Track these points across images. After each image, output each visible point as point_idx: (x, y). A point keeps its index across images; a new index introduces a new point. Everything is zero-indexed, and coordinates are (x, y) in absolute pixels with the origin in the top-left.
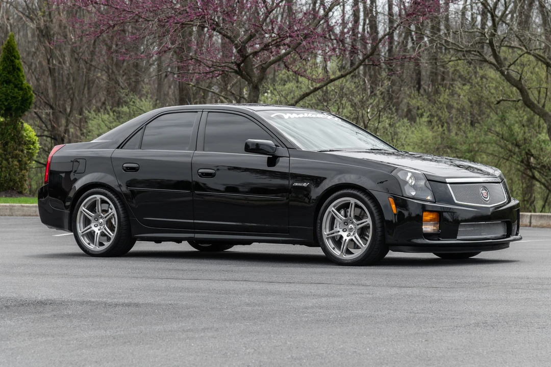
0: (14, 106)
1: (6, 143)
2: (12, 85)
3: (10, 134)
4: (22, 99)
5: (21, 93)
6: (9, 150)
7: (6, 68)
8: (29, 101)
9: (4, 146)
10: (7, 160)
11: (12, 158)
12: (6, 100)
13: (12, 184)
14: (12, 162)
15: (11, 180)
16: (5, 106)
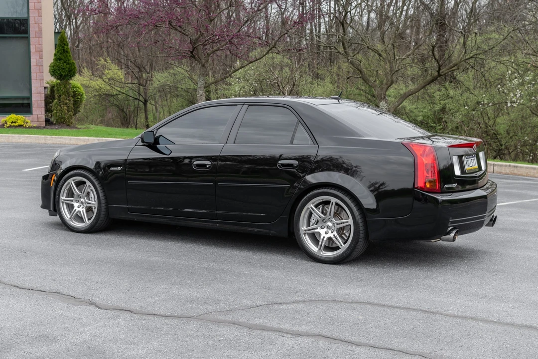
0: (64, 74)
1: (60, 96)
2: (62, 61)
3: (62, 90)
4: (69, 70)
5: (68, 66)
6: (61, 100)
7: (59, 51)
8: (73, 71)
9: (59, 98)
10: (60, 106)
11: (63, 104)
12: (59, 70)
13: (63, 120)
14: (63, 107)
15: (62, 118)
16: (58, 74)
